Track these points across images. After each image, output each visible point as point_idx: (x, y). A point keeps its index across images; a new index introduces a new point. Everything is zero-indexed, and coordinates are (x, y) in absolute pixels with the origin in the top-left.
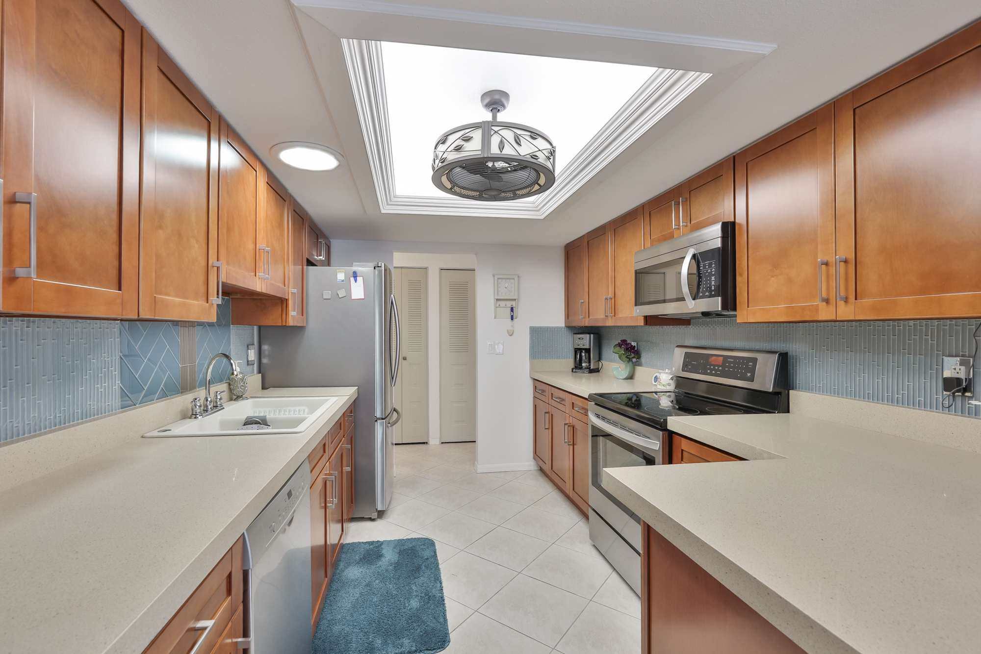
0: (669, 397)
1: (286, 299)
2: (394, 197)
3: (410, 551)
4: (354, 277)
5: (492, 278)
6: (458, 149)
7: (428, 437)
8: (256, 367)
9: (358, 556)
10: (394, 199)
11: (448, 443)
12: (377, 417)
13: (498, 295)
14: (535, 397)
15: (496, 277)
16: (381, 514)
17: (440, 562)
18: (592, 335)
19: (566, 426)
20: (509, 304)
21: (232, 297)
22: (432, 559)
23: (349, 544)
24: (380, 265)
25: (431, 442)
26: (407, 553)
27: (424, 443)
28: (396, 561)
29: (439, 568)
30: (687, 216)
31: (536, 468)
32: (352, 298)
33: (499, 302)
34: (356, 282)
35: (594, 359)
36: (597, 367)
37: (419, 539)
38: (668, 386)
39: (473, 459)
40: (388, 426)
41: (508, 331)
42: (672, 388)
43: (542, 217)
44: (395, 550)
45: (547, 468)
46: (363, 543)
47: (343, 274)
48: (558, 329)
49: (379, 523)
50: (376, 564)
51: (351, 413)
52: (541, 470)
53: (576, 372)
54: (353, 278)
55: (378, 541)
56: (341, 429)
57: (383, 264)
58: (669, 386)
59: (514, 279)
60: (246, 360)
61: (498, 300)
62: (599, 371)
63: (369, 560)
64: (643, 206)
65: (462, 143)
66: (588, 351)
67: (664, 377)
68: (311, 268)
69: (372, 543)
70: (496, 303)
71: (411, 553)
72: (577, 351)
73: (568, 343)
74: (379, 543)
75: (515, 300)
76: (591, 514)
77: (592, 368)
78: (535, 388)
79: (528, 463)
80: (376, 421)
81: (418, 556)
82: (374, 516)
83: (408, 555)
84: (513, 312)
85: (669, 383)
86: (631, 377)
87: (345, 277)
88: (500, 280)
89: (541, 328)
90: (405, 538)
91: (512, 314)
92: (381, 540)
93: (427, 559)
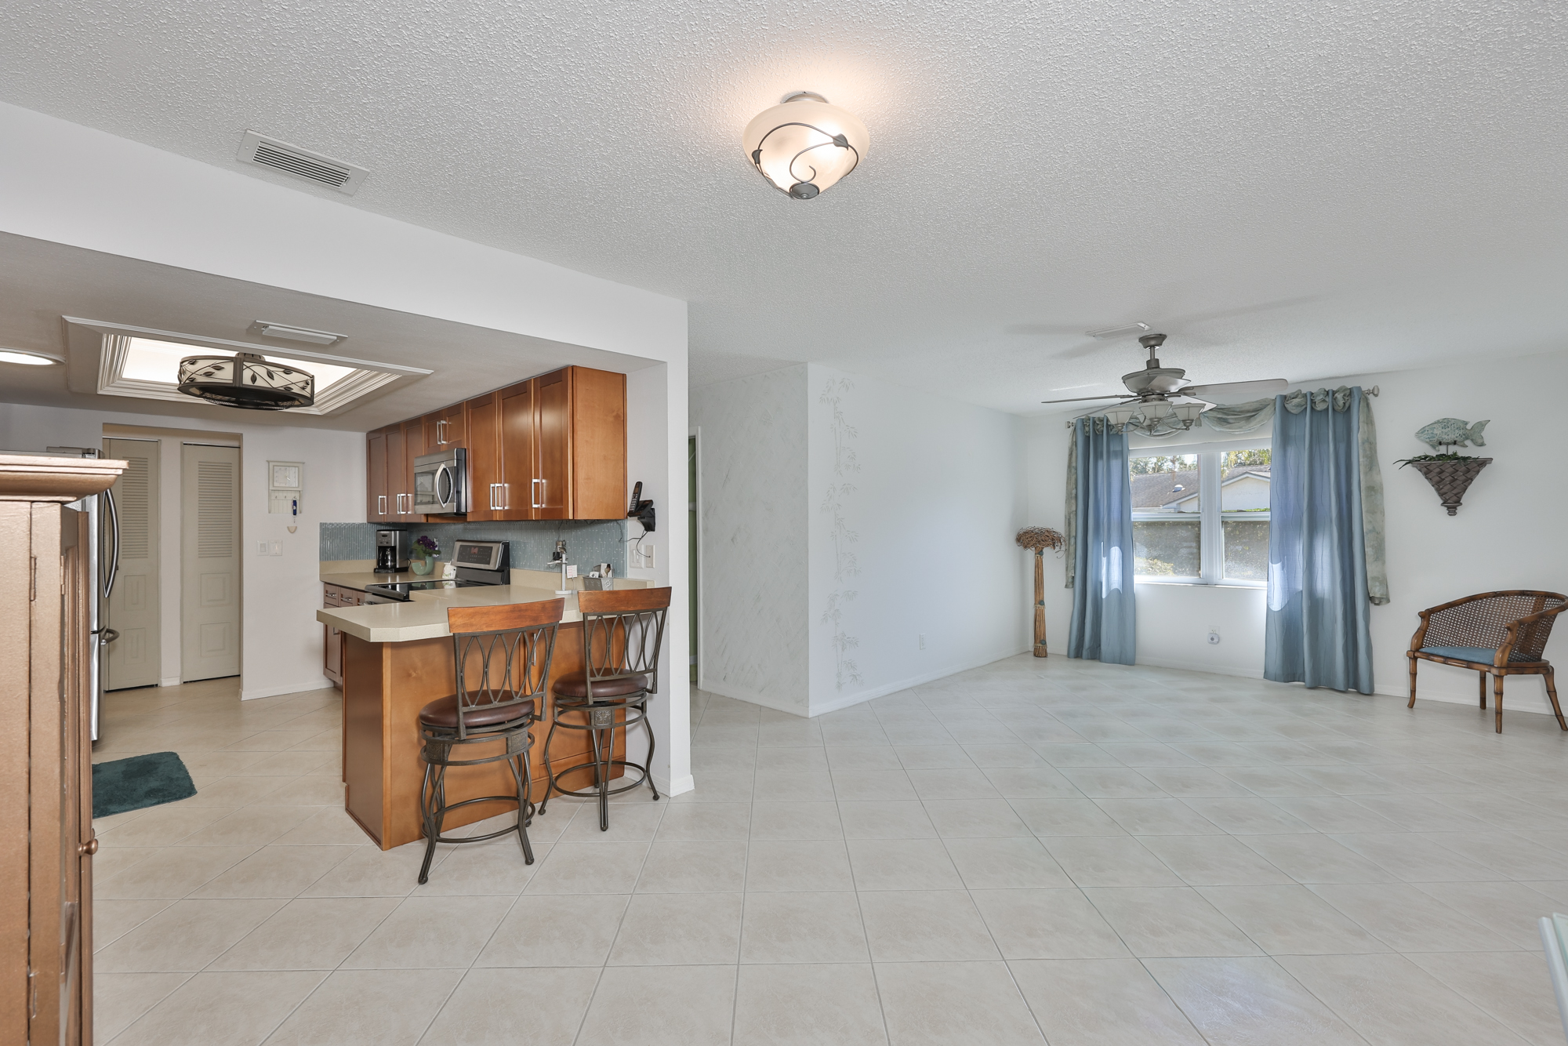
6: (208, 374)
11: (191, 682)
15: (271, 464)
27: (151, 686)
65: (213, 370)
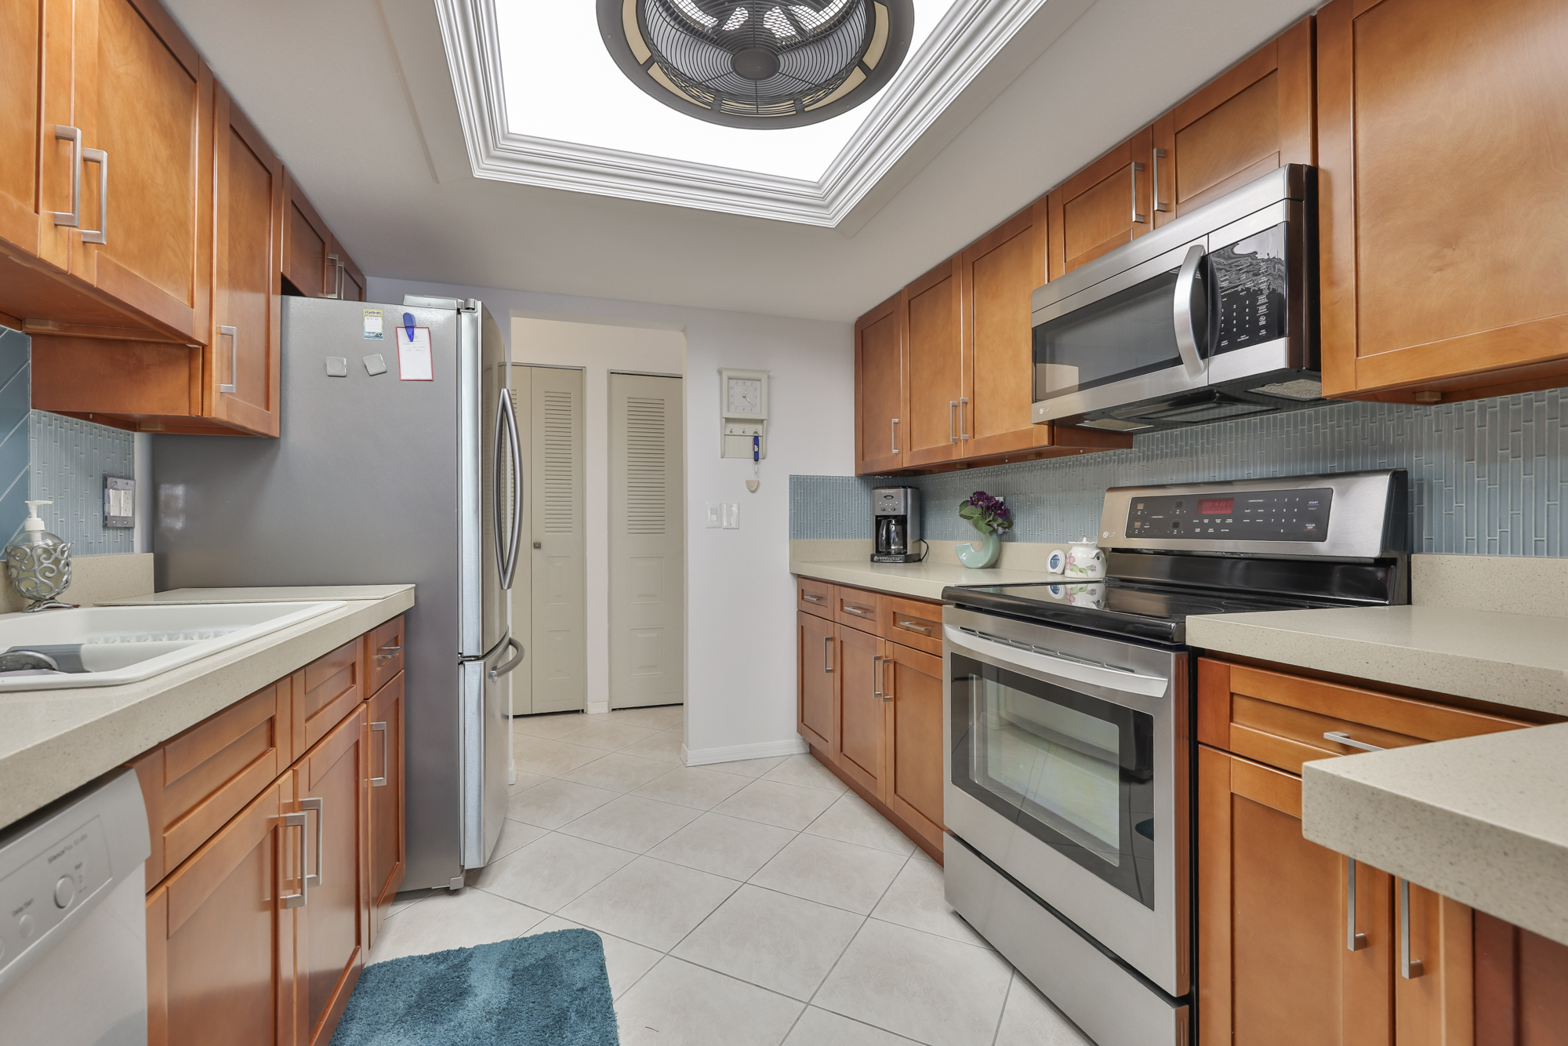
0: (1092, 594)
1: (204, 346)
2: (505, 138)
3: (540, 972)
4: (406, 327)
5: (717, 377)
7: (585, 699)
8: (138, 536)
9: (404, 997)
10: (503, 143)
12: (464, 655)
13: (728, 411)
14: (801, 612)
16: (473, 877)
17: (615, 994)
18: (909, 490)
19: (880, 664)
20: (750, 429)
21: (32, 327)
22: (596, 990)
23: (384, 965)
24: (472, 306)
25: (592, 709)
26: (533, 976)
28: (504, 1005)
29: (612, 1013)
30: (1169, 188)
31: (802, 750)
32: (402, 378)
33: (731, 426)
34: (411, 340)
35: (912, 538)
36: (917, 552)
37: (562, 934)
38: (1089, 572)
39: (678, 738)
40: (491, 676)
41: (748, 483)
42: (1099, 573)
43: (833, 224)
44: (502, 971)
45: (830, 749)
46: (421, 957)
47: (380, 319)
48: (844, 480)
49: (470, 899)
50: (450, 1020)
51: (397, 645)
52: (813, 752)
53: (879, 561)
54: (404, 330)
55: (461, 950)
56: (354, 681)
57: (479, 304)
58: (1092, 570)
59: (760, 380)
60: (99, 515)
61: (728, 420)
62: (920, 560)
63: (430, 1009)
64: (1046, 200)
66: (902, 521)
67: (1079, 555)
68: (294, 300)
69: (445, 956)
70: (725, 427)
71: (542, 975)
72: (880, 521)
73: (861, 508)
74: (463, 956)
75: (762, 421)
76: (949, 846)
77: (908, 553)
78: (802, 594)
79: (786, 741)
80: (462, 663)
81: (561, 982)
82: (457, 881)
83: (534, 984)
84: (758, 445)
85: (1092, 566)
86: (994, 565)
87: (383, 327)
88: (733, 382)
89: (811, 478)
90: (527, 935)
91: (756, 450)
92: (469, 944)
93: (583, 990)
